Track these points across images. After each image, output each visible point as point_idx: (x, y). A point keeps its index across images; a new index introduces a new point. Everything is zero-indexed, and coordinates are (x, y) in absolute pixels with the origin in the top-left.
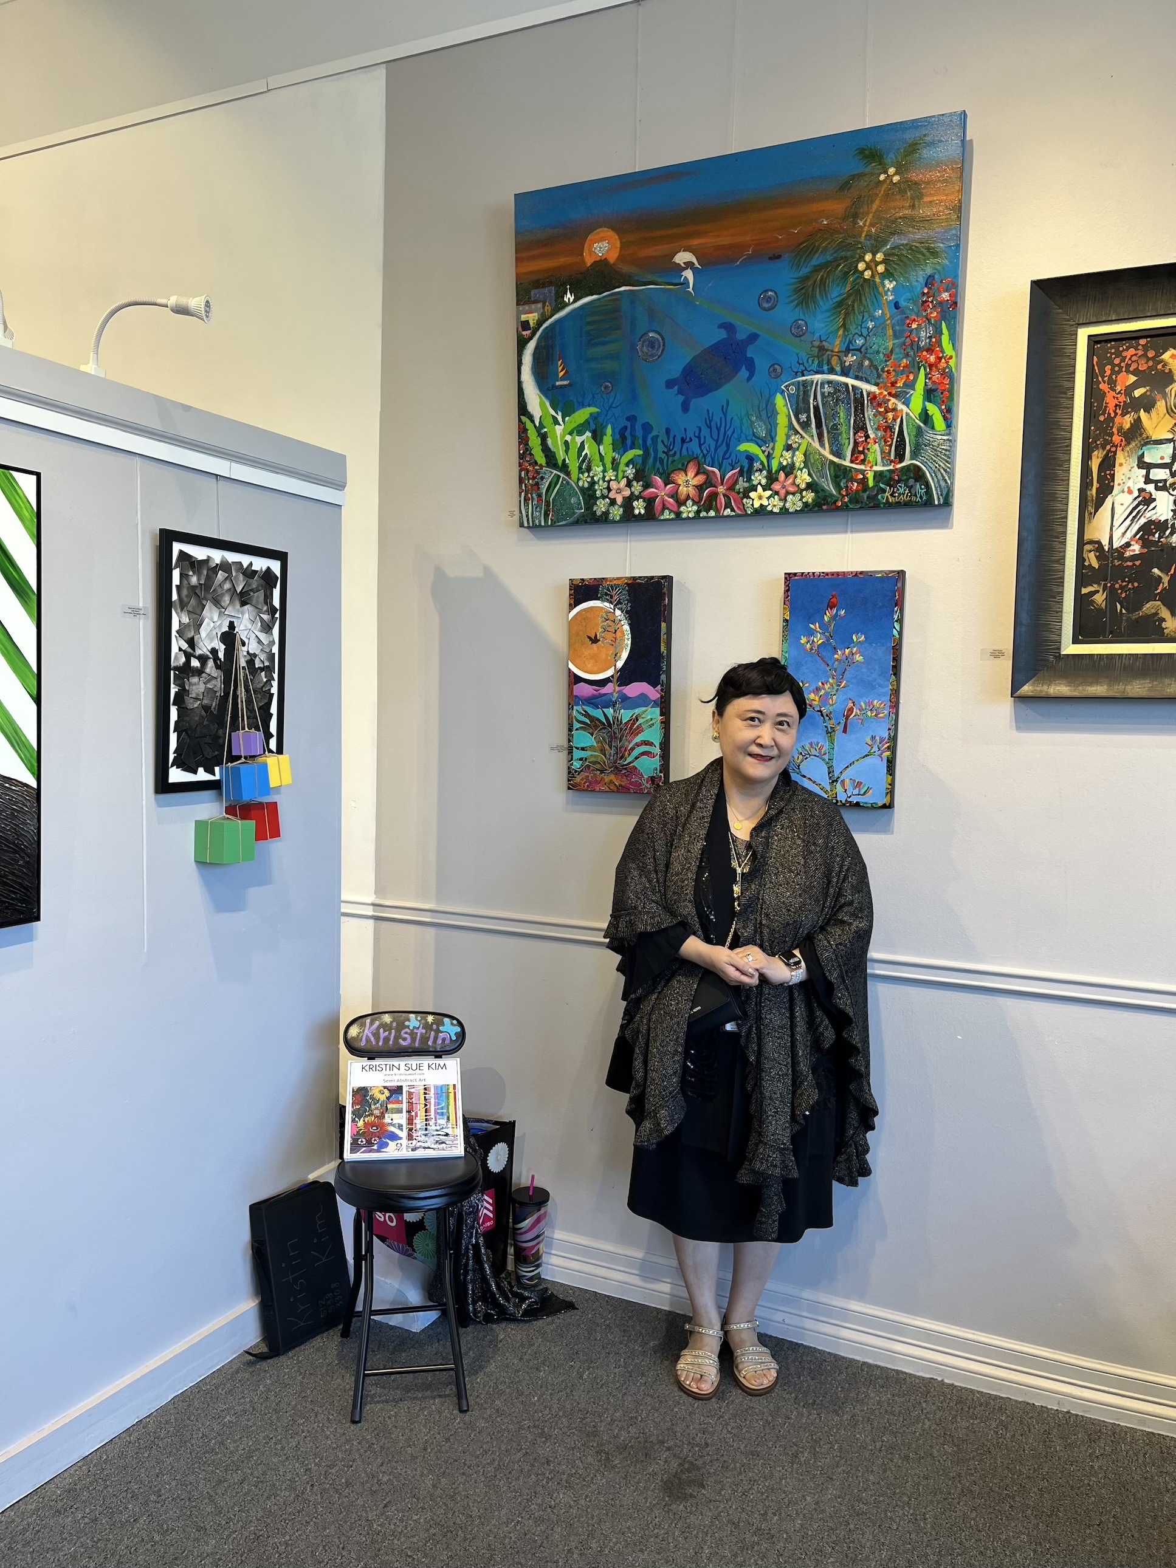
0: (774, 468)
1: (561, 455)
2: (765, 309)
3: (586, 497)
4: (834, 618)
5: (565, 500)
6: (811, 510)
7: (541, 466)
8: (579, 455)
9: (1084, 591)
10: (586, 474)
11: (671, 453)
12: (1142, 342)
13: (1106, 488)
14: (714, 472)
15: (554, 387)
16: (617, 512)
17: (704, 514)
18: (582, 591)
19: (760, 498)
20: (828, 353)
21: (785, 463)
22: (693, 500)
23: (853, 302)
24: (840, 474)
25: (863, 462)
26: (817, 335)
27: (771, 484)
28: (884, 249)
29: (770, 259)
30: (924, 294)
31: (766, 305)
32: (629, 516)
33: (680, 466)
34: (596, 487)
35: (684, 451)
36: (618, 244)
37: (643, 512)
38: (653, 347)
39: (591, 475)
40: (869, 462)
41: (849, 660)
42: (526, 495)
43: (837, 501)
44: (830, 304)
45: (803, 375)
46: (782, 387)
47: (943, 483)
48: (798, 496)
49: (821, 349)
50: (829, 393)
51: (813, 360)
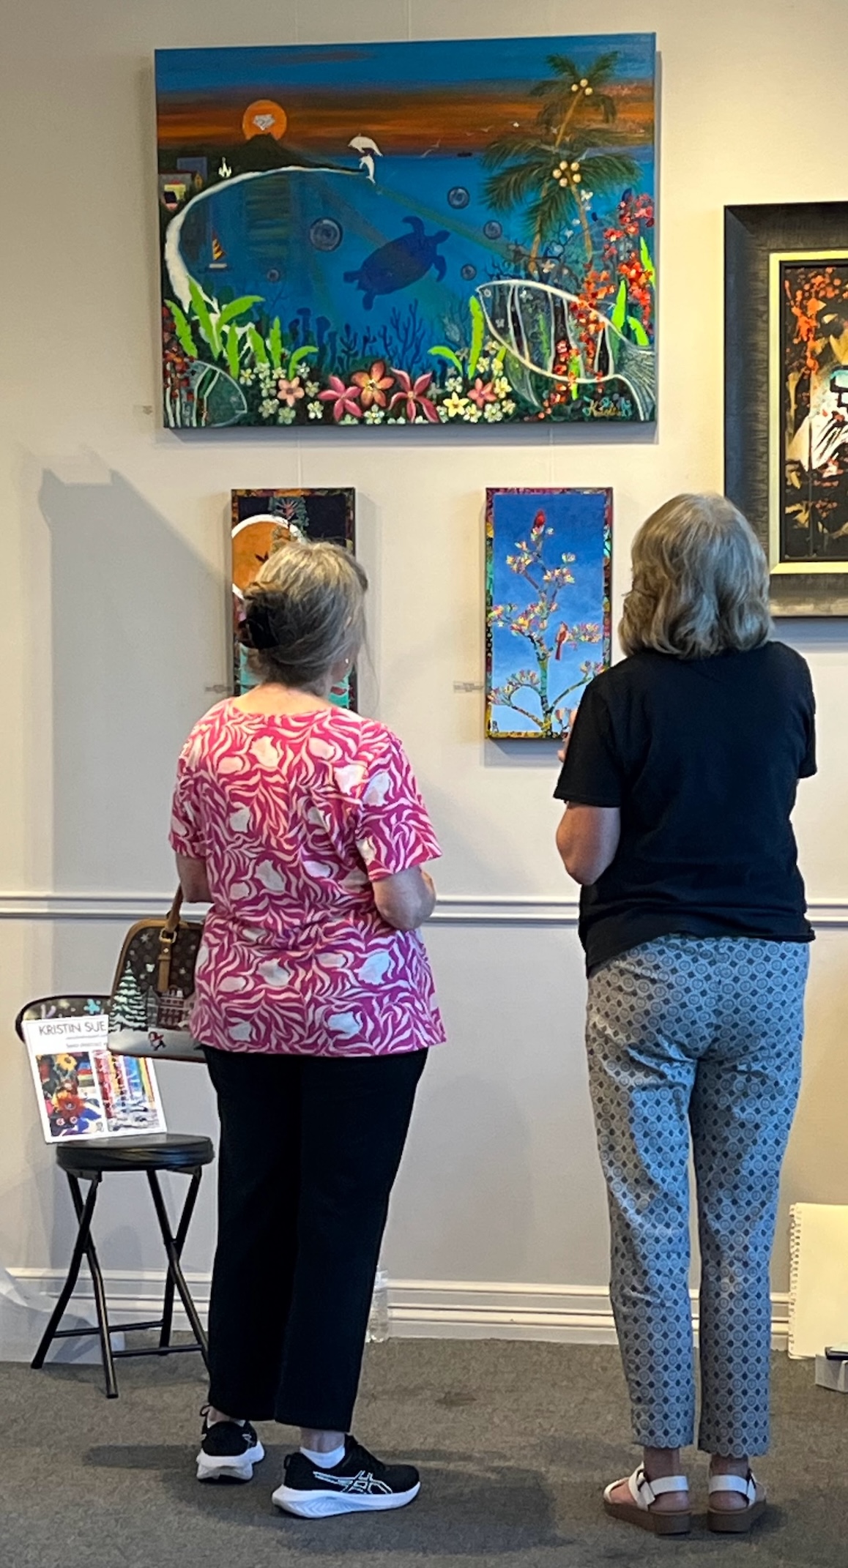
0: (470, 376)
1: (217, 347)
2: (455, 207)
3: (249, 396)
4: (542, 536)
5: (222, 398)
6: (511, 421)
7: (192, 359)
8: (240, 349)
9: (789, 510)
10: (249, 371)
11: (352, 352)
12: (829, 270)
13: (803, 411)
14: (402, 377)
15: (207, 269)
16: (288, 415)
17: (391, 421)
18: (247, 504)
19: (456, 406)
20: (525, 258)
21: (482, 370)
22: (379, 405)
23: (550, 209)
24: (542, 384)
25: (565, 373)
26: (512, 240)
27: (468, 391)
28: (579, 160)
29: (460, 155)
30: (621, 208)
31: (456, 203)
32: (302, 419)
33: (363, 367)
34: (262, 385)
35: (367, 352)
36: (284, 119)
37: (320, 416)
38: (328, 235)
39: (255, 371)
40: (572, 374)
41: (559, 582)
42: (172, 390)
43: (538, 413)
44: (525, 208)
45: (499, 279)
46: (478, 290)
47: (648, 400)
48: (498, 406)
49: (517, 253)
50: (528, 300)
51: (509, 265)
